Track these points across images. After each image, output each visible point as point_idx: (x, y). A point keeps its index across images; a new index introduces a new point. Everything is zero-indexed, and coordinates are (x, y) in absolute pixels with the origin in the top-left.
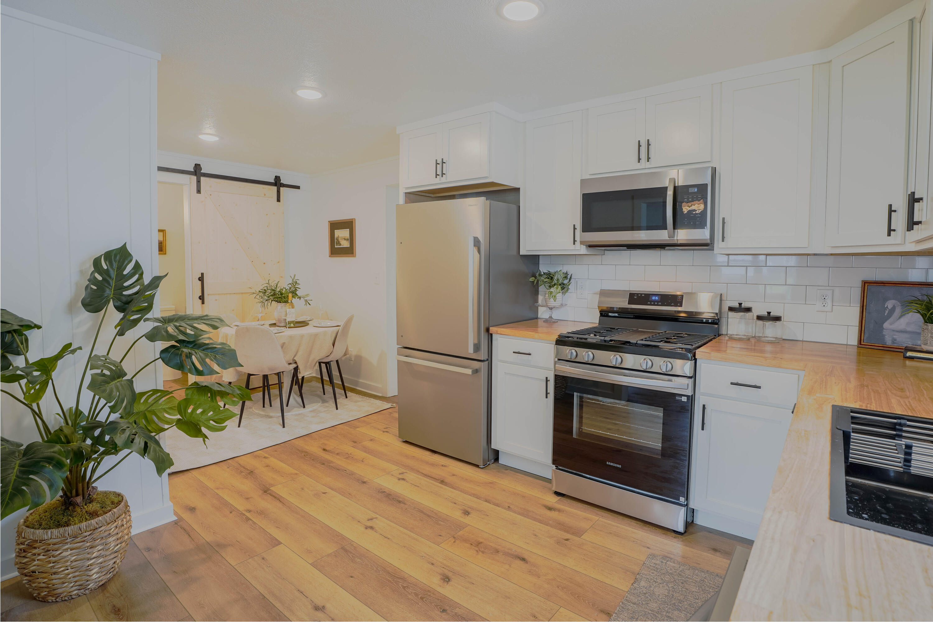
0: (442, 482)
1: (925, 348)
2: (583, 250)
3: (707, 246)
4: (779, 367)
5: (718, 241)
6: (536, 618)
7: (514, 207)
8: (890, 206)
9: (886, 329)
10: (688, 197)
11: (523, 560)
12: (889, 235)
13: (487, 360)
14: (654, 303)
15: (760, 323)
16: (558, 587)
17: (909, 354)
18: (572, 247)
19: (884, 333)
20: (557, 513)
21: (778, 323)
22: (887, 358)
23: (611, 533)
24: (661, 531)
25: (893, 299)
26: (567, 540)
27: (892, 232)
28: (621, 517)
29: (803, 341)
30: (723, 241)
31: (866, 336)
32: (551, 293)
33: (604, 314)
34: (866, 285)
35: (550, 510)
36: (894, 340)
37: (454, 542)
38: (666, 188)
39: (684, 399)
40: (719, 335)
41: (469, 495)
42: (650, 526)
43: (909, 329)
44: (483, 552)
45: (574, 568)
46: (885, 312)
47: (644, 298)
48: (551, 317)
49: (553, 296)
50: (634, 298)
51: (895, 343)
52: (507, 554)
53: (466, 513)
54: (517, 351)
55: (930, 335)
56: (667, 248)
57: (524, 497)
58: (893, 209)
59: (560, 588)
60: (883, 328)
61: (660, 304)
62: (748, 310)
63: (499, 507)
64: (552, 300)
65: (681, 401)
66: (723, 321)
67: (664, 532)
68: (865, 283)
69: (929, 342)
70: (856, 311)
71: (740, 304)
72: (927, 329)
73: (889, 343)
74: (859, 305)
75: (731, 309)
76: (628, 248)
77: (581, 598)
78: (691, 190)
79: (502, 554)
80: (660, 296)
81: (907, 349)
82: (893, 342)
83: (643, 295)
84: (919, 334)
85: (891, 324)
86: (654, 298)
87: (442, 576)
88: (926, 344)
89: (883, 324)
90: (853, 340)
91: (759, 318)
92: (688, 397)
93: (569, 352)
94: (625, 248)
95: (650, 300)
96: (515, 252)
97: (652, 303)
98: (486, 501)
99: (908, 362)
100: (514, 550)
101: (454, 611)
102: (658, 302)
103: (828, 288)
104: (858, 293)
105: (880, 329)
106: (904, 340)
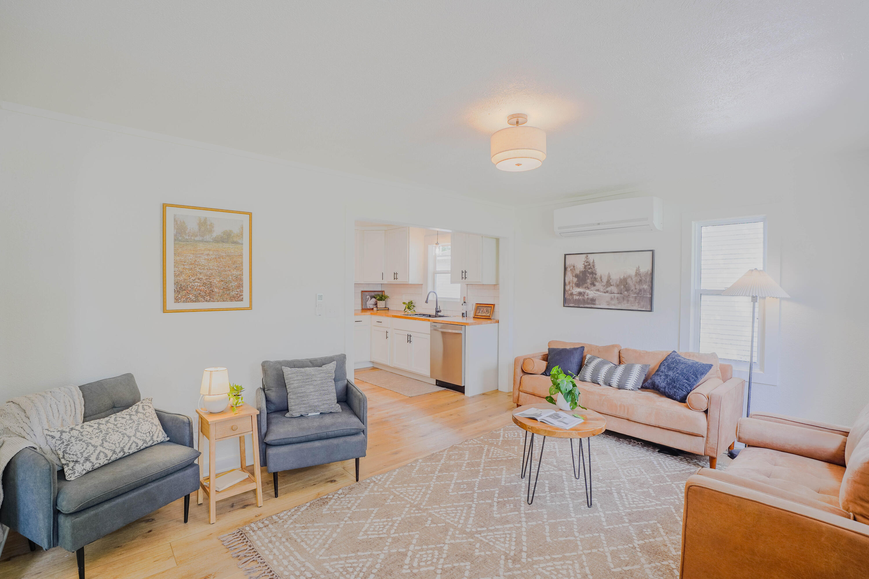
4: (358, 316)
43: (372, 303)
46: (367, 299)
51: (370, 307)
68: (362, 291)
73: (368, 308)
89: (367, 302)
90: (360, 308)
104: (360, 294)
105: (366, 304)
106: (372, 307)
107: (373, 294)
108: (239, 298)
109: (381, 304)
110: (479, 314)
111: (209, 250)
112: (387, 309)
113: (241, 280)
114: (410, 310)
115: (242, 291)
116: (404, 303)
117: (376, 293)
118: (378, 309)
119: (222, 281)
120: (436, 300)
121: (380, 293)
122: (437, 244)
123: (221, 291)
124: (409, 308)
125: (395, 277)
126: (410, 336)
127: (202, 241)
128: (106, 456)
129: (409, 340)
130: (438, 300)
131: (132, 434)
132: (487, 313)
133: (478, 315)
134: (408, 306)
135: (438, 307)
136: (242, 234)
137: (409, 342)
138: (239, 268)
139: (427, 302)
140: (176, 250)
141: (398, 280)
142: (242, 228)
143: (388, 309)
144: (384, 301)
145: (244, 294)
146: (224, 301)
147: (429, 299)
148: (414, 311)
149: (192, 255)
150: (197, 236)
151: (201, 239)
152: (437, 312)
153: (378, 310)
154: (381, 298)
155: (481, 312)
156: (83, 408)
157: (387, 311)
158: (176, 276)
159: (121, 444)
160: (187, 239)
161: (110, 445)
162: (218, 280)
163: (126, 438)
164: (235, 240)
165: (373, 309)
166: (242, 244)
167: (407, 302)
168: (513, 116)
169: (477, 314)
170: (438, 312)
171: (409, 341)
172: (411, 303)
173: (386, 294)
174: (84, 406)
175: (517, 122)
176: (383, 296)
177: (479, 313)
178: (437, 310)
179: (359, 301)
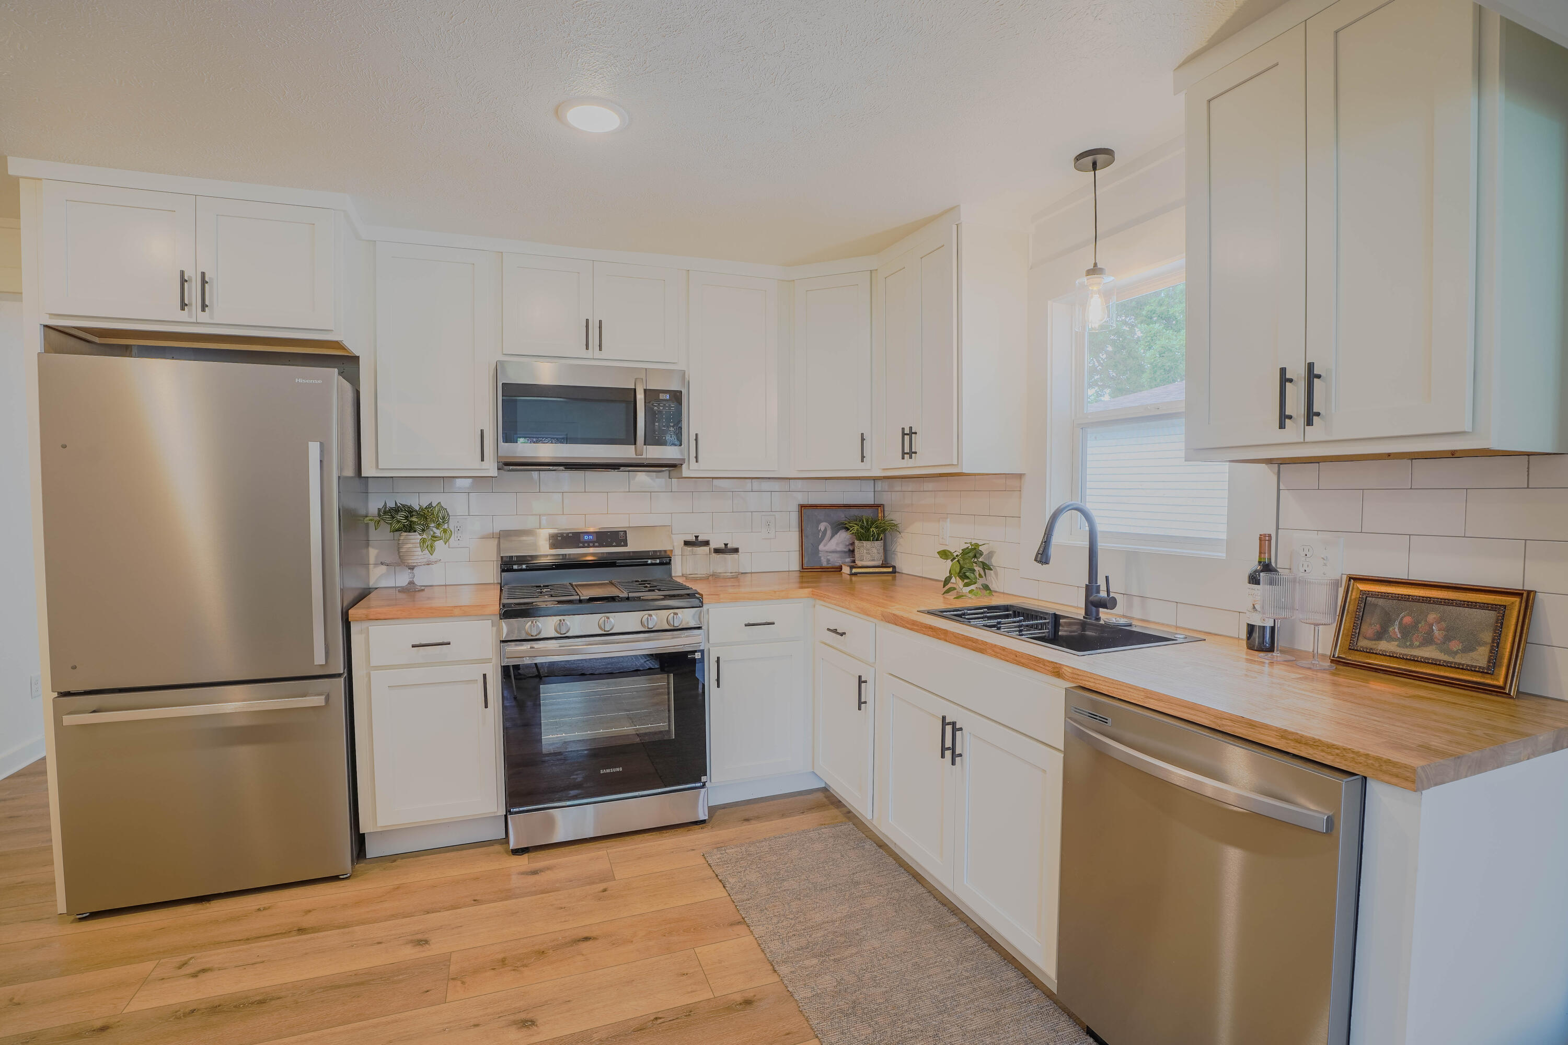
0: (301, 931)
1: (863, 563)
3: (673, 466)
4: (787, 598)
5: (690, 460)
6: (687, 974)
9: (821, 551)
10: (659, 404)
11: (587, 939)
13: (343, 674)
14: (589, 544)
15: (717, 556)
16: (665, 936)
18: (476, 464)
19: (820, 555)
20: (549, 872)
21: (735, 555)
22: (825, 578)
23: (640, 858)
24: (682, 830)
25: (825, 521)
26: (605, 890)
27: (864, 459)
28: (628, 838)
29: (751, 573)
30: (696, 460)
31: (806, 560)
32: (420, 540)
33: (506, 567)
34: (803, 509)
35: (536, 874)
36: (828, 561)
37: (463, 983)
38: (635, 391)
39: (698, 656)
40: (672, 577)
41: (385, 920)
42: (668, 831)
43: (838, 549)
44: (525, 966)
45: (652, 910)
46: (819, 535)
47: (573, 539)
48: (411, 583)
49: (427, 546)
50: (556, 539)
51: (830, 563)
52: (557, 947)
53: (422, 942)
54: (417, 643)
55: (865, 551)
56: (622, 468)
57: (476, 879)
59: (666, 935)
60: (819, 550)
61: (597, 544)
62: (707, 543)
63: (460, 908)
64: (422, 551)
66: (675, 559)
67: (687, 829)
68: (802, 507)
69: (865, 558)
70: (797, 535)
71: (697, 537)
72: (863, 546)
73: (825, 564)
74: (798, 529)
75: (686, 544)
76: (566, 468)
77: (699, 928)
78: (662, 396)
79: (551, 951)
80: (595, 535)
82: (828, 564)
83: (570, 535)
85: (825, 546)
86: (586, 538)
87: (515, 1026)
88: (862, 560)
89: (819, 545)
90: (795, 566)
91: (717, 551)
92: (701, 652)
94: (562, 468)
95: (582, 540)
96: (350, 472)
97: (586, 545)
98: (428, 913)
100: (561, 938)
101: (594, 1040)
102: (593, 542)
103: (771, 513)
104: (794, 517)
105: (816, 551)
106: (836, 560)
107: (841, 516)
109: (869, 553)
110: (1383, 646)
112: (890, 570)
114: (966, 585)
116: (944, 554)
117: (855, 512)
118: (854, 571)
120: (1086, 544)
121: (867, 514)
122: (1095, 270)
124: (963, 576)
125: (907, 450)
126: (955, 730)
129: (948, 744)
130: (1101, 544)
132: (1455, 645)
133: (1370, 652)
134: (961, 568)
135: (1101, 582)
137: (948, 754)
139: (1043, 557)
141: (917, 461)
143: (894, 572)
144: (879, 544)
147: (1055, 540)
148: (986, 587)
152: (1094, 603)
153: (856, 574)
154: (868, 530)
155: (1395, 629)
157: (889, 578)
165: (840, 569)
167: (956, 548)
169: (1363, 643)
170: (1103, 604)
171: (950, 751)
172: (973, 552)
173: (892, 516)
176: (874, 522)
177: (1379, 636)
178: (1091, 598)
179: (792, 539)
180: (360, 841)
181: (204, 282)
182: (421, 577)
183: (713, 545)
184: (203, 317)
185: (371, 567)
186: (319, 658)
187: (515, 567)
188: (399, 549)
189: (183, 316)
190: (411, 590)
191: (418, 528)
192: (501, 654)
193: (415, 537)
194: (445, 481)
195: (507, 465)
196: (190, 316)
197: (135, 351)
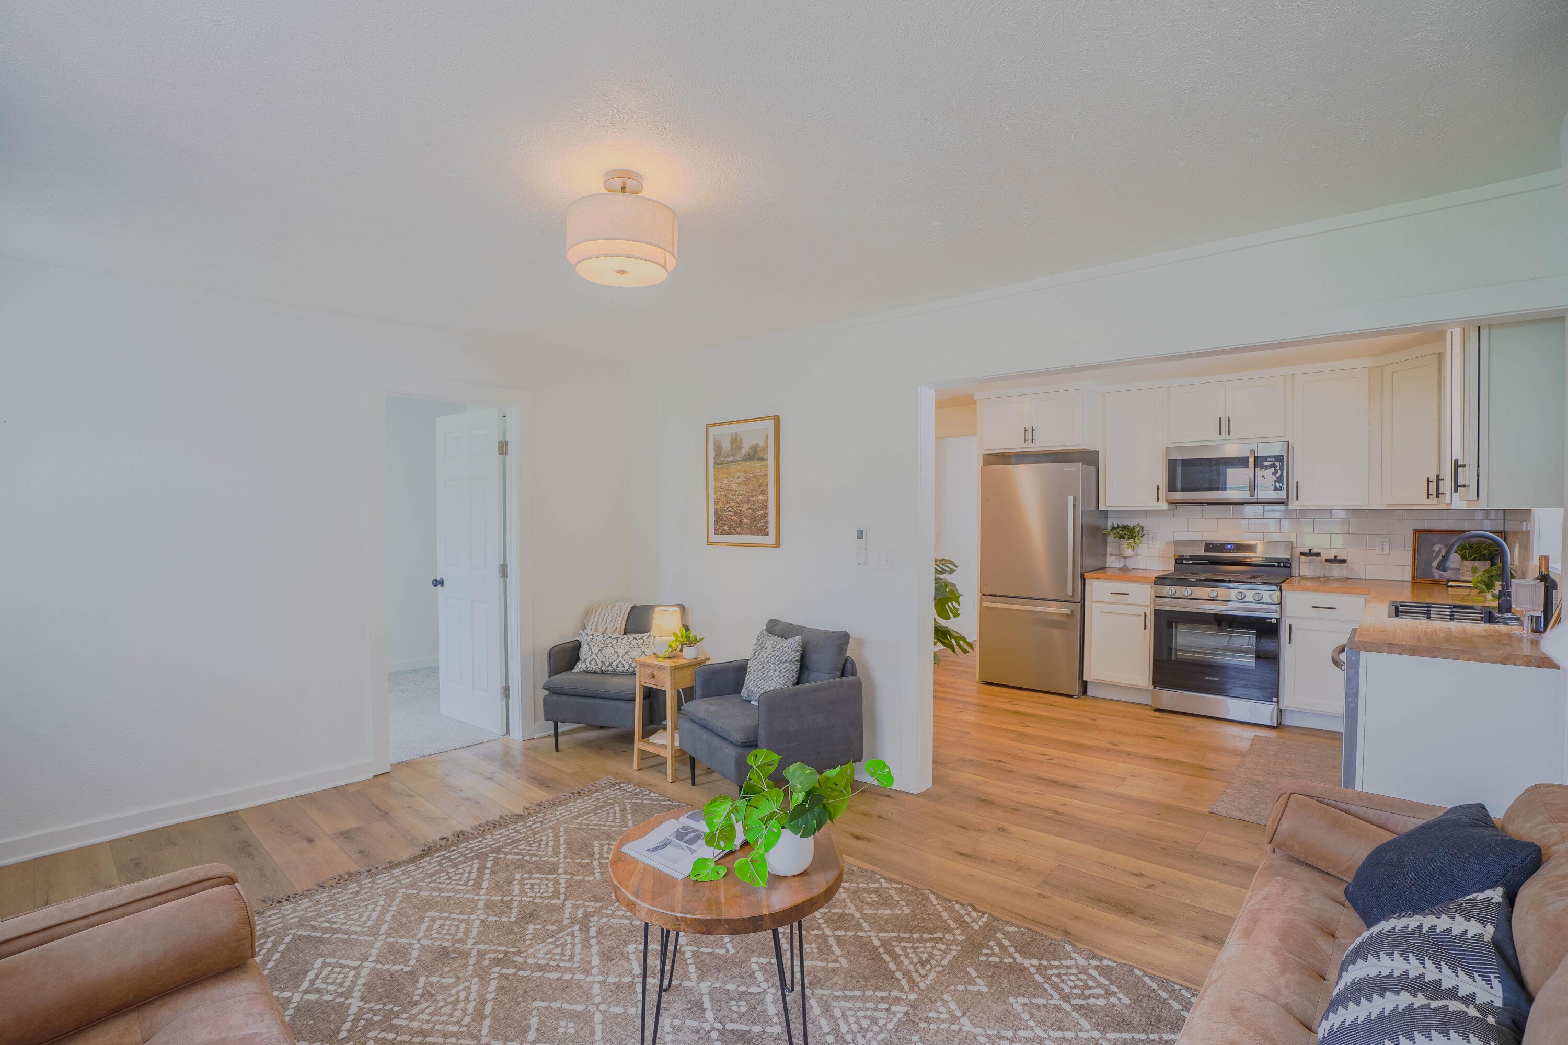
0: (1051, 705)
1: (1463, 579)
2: (1164, 506)
3: (1282, 503)
4: (1349, 593)
5: (1292, 499)
7: (1093, 468)
8: (1428, 478)
9: (1434, 567)
12: (1428, 498)
13: (1080, 602)
14: (1230, 551)
15: (1328, 564)
17: (1450, 584)
18: (1155, 503)
19: (1432, 570)
21: (1345, 564)
22: (1437, 588)
24: (1256, 727)
25: (1440, 544)
27: (1430, 496)
29: (1365, 579)
30: (1297, 499)
31: (1419, 573)
32: (1130, 543)
33: (1179, 561)
34: (1417, 533)
36: (1441, 575)
38: (1248, 458)
39: (1274, 621)
40: (1291, 577)
42: (1246, 725)
43: (1452, 567)
46: (1433, 554)
47: (1220, 547)
48: (1125, 566)
49: (1131, 547)
50: (1209, 547)
51: (1442, 578)
54: (1115, 592)
55: (1465, 571)
58: (1430, 480)
60: (1432, 566)
61: (1235, 551)
62: (1318, 554)
64: (1130, 550)
65: (1271, 623)
66: (1295, 566)
67: (1259, 728)
68: (1416, 531)
70: (1410, 553)
71: (1310, 550)
72: (1463, 565)
73: (1437, 578)
74: (1411, 549)
75: (1302, 554)
78: (1270, 459)
80: (1236, 545)
81: (1449, 581)
82: (1440, 578)
83: (1219, 544)
84: (1459, 570)
86: (1229, 546)
88: (1463, 576)
89: (1432, 563)
90: (1408, 577)
91: (1327, 561)
92: (1277, 619)
93: (1167, 590)
95: (1225, 548)
96: (1093, 508)
99: (1450, 589)
103: (1385, 536)
104: (1410, 539)
105: (1427, 567)
106: (1448, 575)
107: (1454, 540)
108: (764, 531)
111: (739, 472)
113: (767, 507)
115: (767, 522)
119: (750, 509)
123: (749, 521)
127: (733, 462)
128: (597, 664)
131: (621, 654)
136: (767, 447)
138: (764, 492)
140: (715, 475)
142: (767, 438)
145: (769, 525)
146: (752, 534)
149: (726, 479)
150: (729, 456)
151: (732, 459)
156: (624, 623)
158: (716, 504)
159: (610, 659)
160: (722, 461)
161: (602, 656)
162: (747, 507)
163: (616, 656)
164: (761, 455)
165: (1447, 582)
166: (767, 460)
168: (626, 174)
174: (626, 621)
175: (623, 189)
179: (1407, 556)
180: (1084, 685)
181: (1032, 430)
182: (1131, 564)
183: (1324, 557)
184: (1032, 445)
185: (1108, 556)
186: (1070, 593)
187: (1185, 562)
188: (1119, 547)
189: (1026, 445)
190: (1125, 569)
191: (1126, 537)
192: (1155, 604)
193: (1125, 542)
194: (1146, 513)
195: (1173, 503)
196: (1028, 444)
197: (1013, 460)
